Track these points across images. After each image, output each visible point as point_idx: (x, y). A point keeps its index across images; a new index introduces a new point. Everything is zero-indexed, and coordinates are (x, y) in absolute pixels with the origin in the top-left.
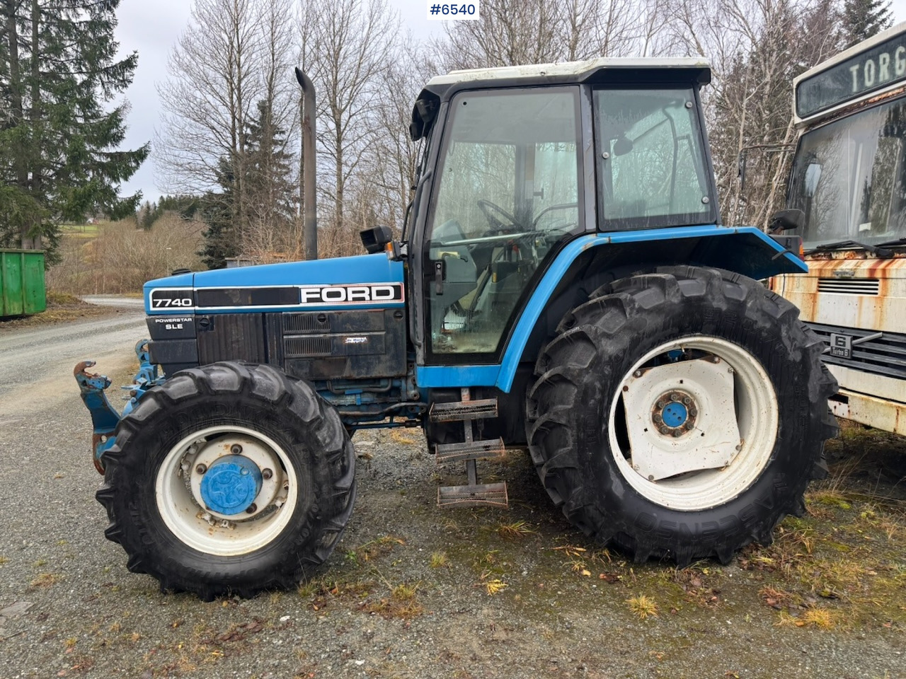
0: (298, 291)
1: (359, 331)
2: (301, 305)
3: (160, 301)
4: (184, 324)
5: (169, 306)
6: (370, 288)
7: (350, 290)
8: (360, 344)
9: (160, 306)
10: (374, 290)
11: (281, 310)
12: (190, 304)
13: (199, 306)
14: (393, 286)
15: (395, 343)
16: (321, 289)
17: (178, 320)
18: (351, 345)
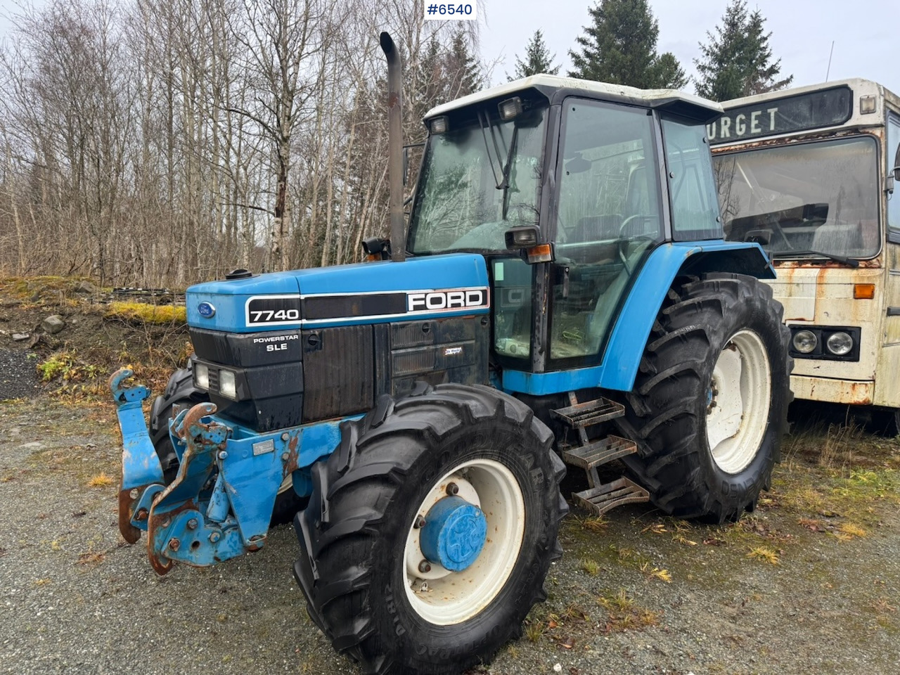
0: (404, 297)
1: (454, 341)
2: (408, 314)
3: (260, 313)
4: (289, 342)
5: (271, 320)
6: (465, 292)
7: (450, 295)
8: (457, 354)
9: (260, 321)
10: (468, 294)
11: (388, 321)
12: (297, 316)
13: (307, 319)
14: (482, 291)
15: (481, 352)
16: (426, 294)
17: (282, 338)
18: (450, 356)
